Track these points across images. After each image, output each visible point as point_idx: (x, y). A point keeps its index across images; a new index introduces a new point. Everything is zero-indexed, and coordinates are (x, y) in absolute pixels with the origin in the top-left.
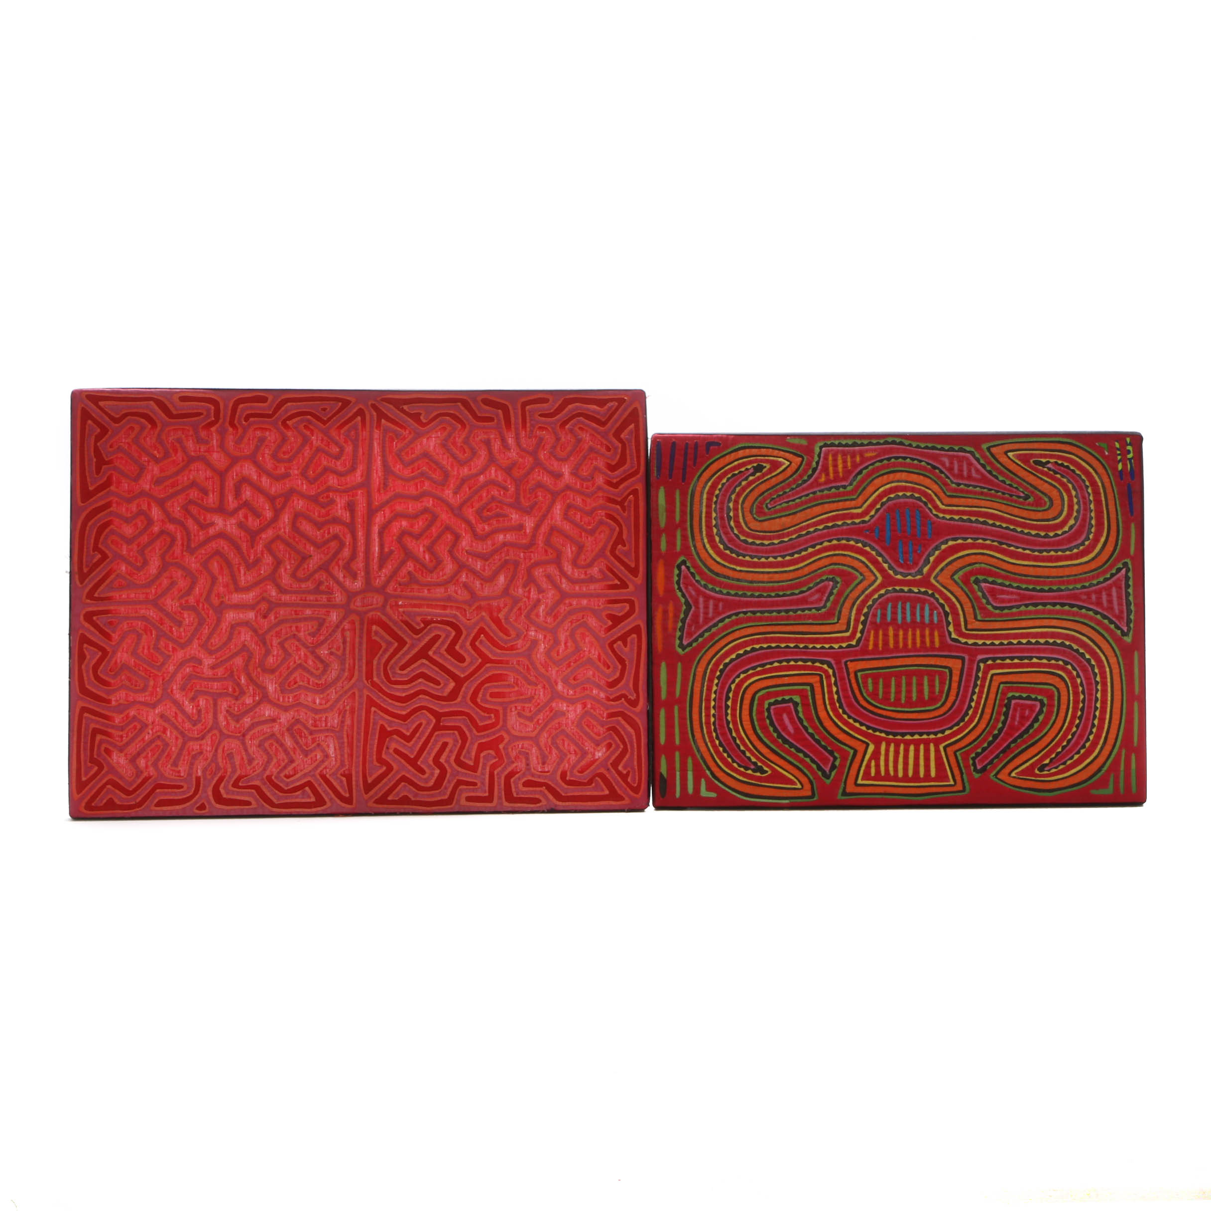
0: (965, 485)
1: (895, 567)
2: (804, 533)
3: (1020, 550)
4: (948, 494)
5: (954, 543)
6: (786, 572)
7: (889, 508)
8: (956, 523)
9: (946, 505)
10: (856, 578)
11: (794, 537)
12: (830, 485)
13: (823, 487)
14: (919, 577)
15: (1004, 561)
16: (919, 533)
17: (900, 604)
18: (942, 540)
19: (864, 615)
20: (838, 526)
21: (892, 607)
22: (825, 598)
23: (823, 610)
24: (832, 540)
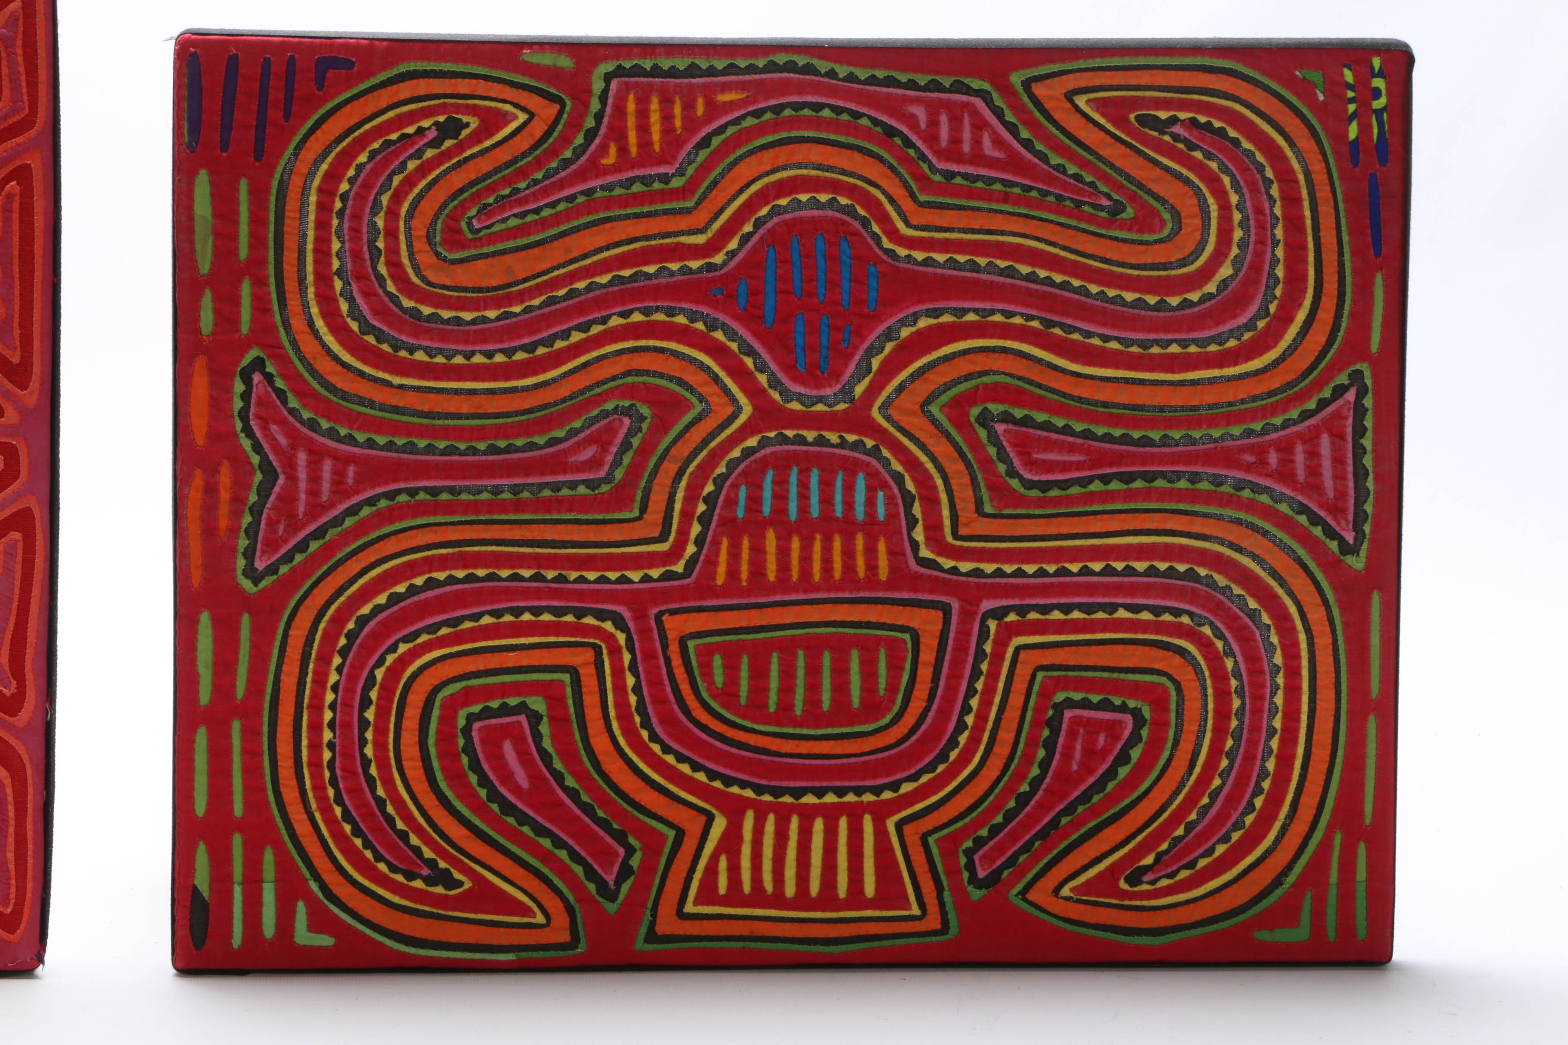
0: (966, 176)
1: (784, 379)
2: (562, 292)
3: (1096, 341)
4: (922, 198)
5: (932, 321)
6: (514, 390)
7: (772, 232)
8: (939, 271)
9: (916, 228)
10: (689, 406)
11: (536, 302)
12: (631, 174)
13: (610, 179)
14: (842, 407)
15: (1056, 368)
16: (846, 298)
17: (795, 471)
18: (901, 315)
19: (706, 500)
20: (648, 276)
21: (775, 482)
22: (610, 458)
23: (605, 488)
24: (631, 312)
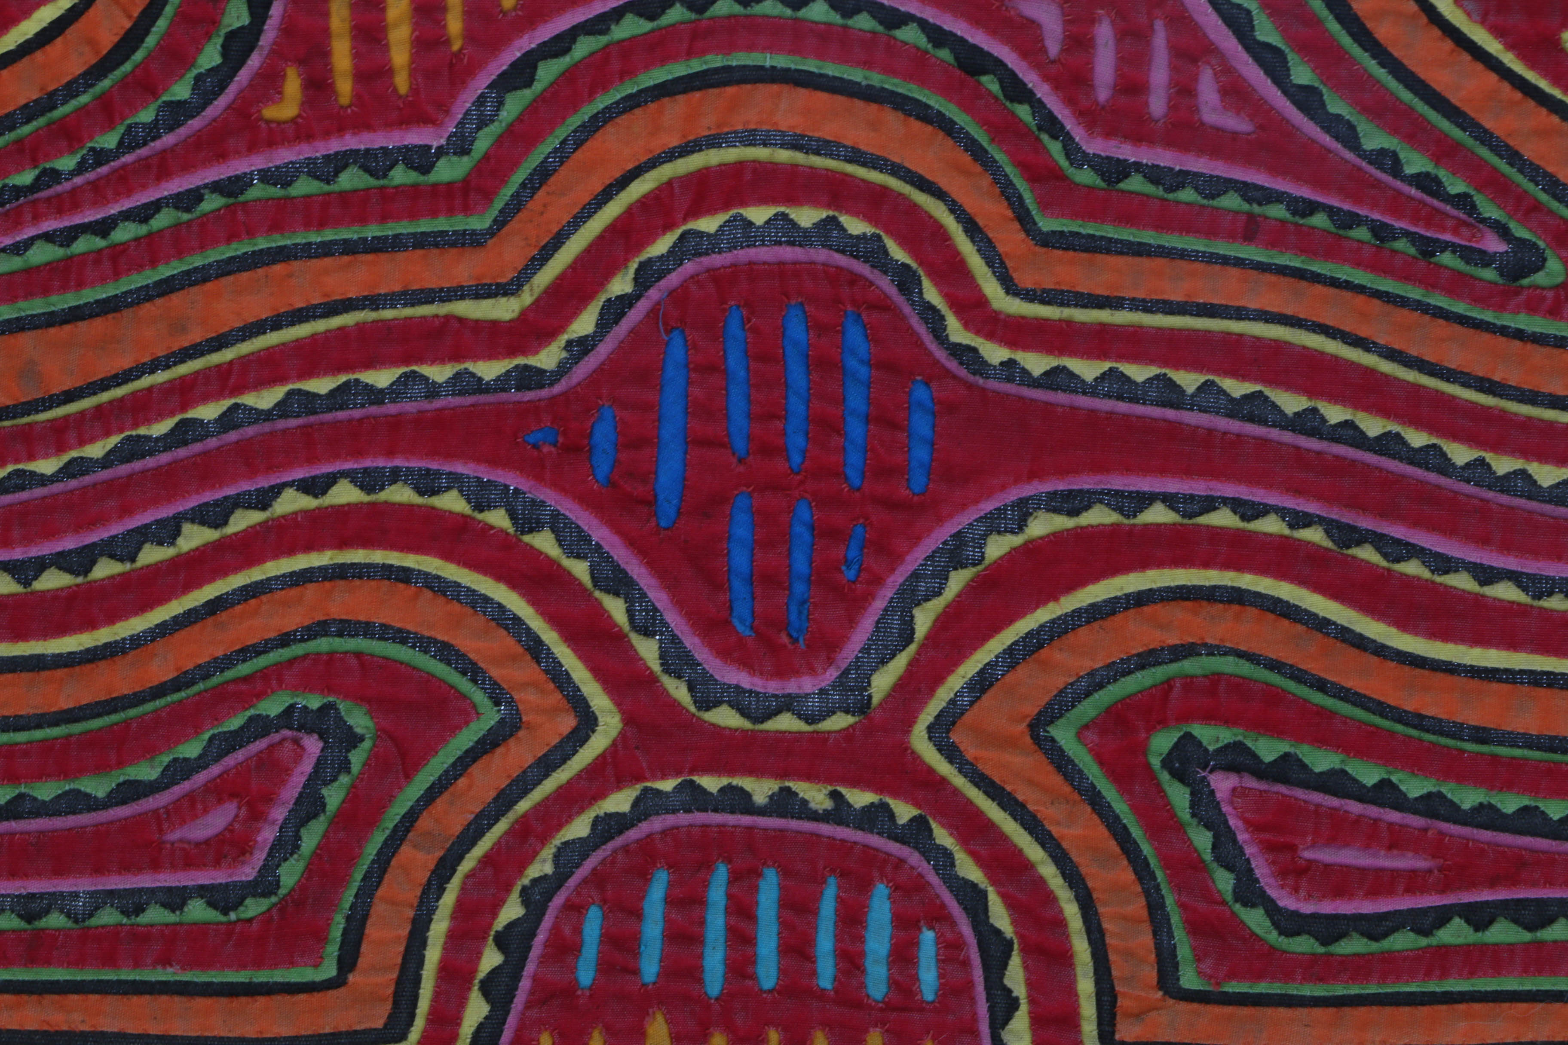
0: (1154, 175)
1: (702, 653)
2: (161, 428)
3: (1462, 581)
4: (1047, 224)
5: (1062, 522)
6: (37, 664)
7: (679, 296)
8: (1084, 401)
9: (1030, 296)
10: (469, 713)
11: (96, 450)
12: (335, 146)
13: (284, 156)
14: (839, 722)
15: (1360, 643)
16: (854, 460)
17: (721, 874)
18: (988, 506)
19: (501, 942)
20: (375, 395)
21: (670, 901)
22: (268, 834)
23: (254, 908)
24: (331, 480)
